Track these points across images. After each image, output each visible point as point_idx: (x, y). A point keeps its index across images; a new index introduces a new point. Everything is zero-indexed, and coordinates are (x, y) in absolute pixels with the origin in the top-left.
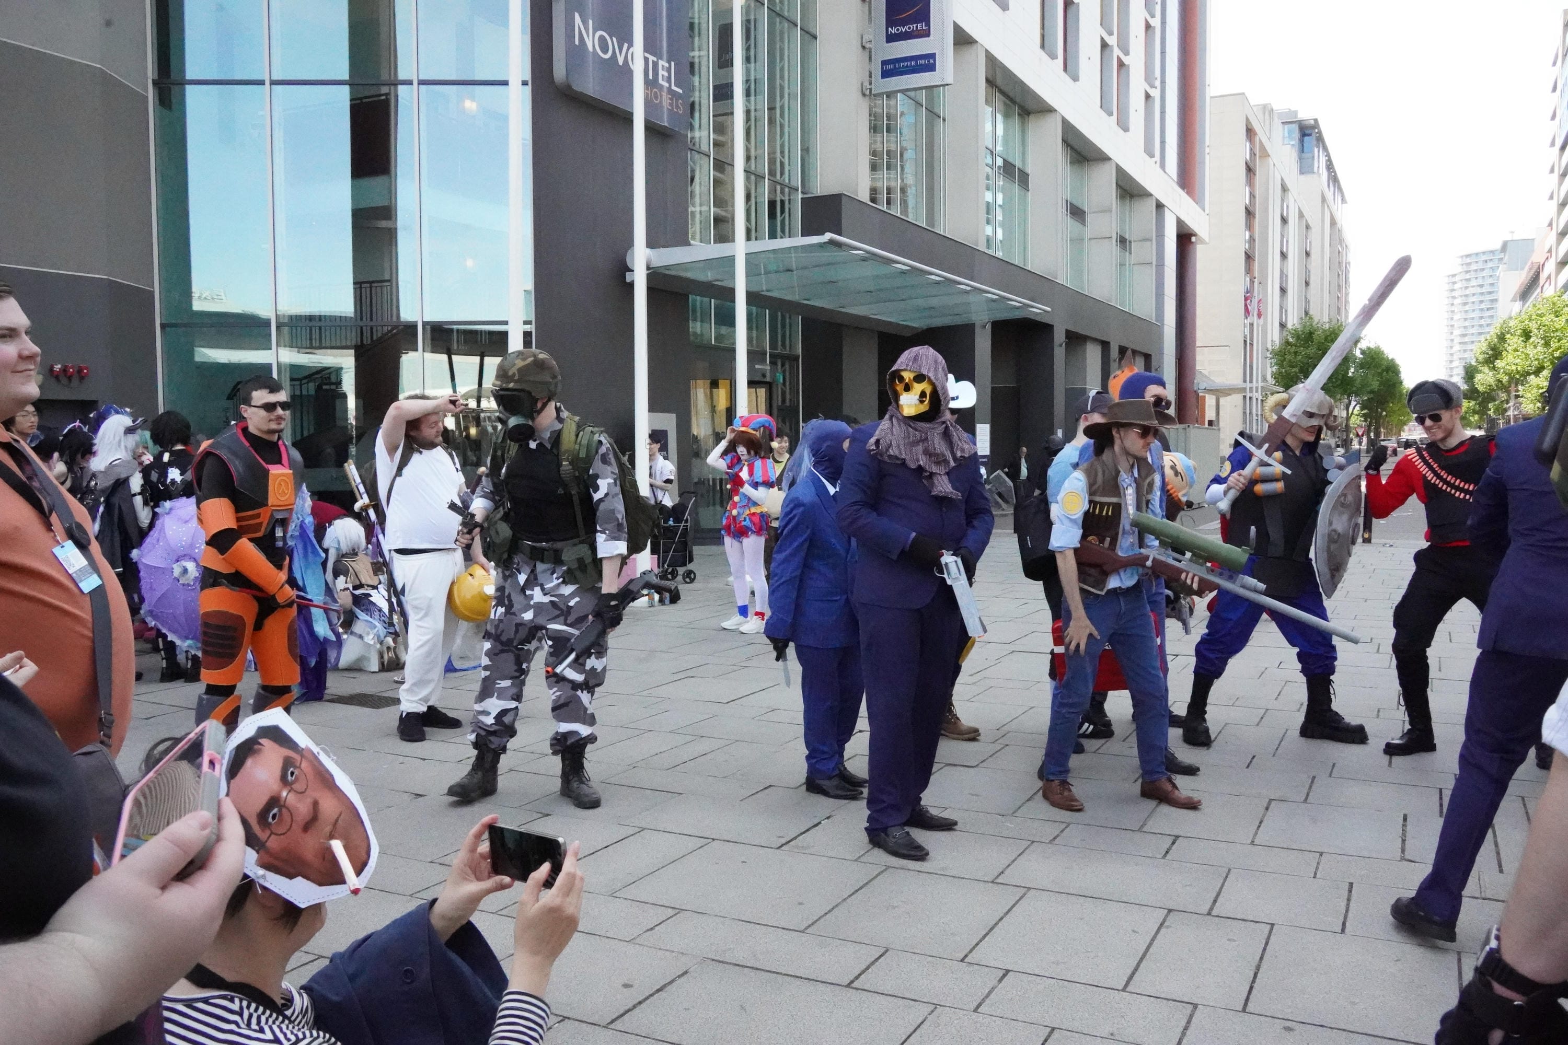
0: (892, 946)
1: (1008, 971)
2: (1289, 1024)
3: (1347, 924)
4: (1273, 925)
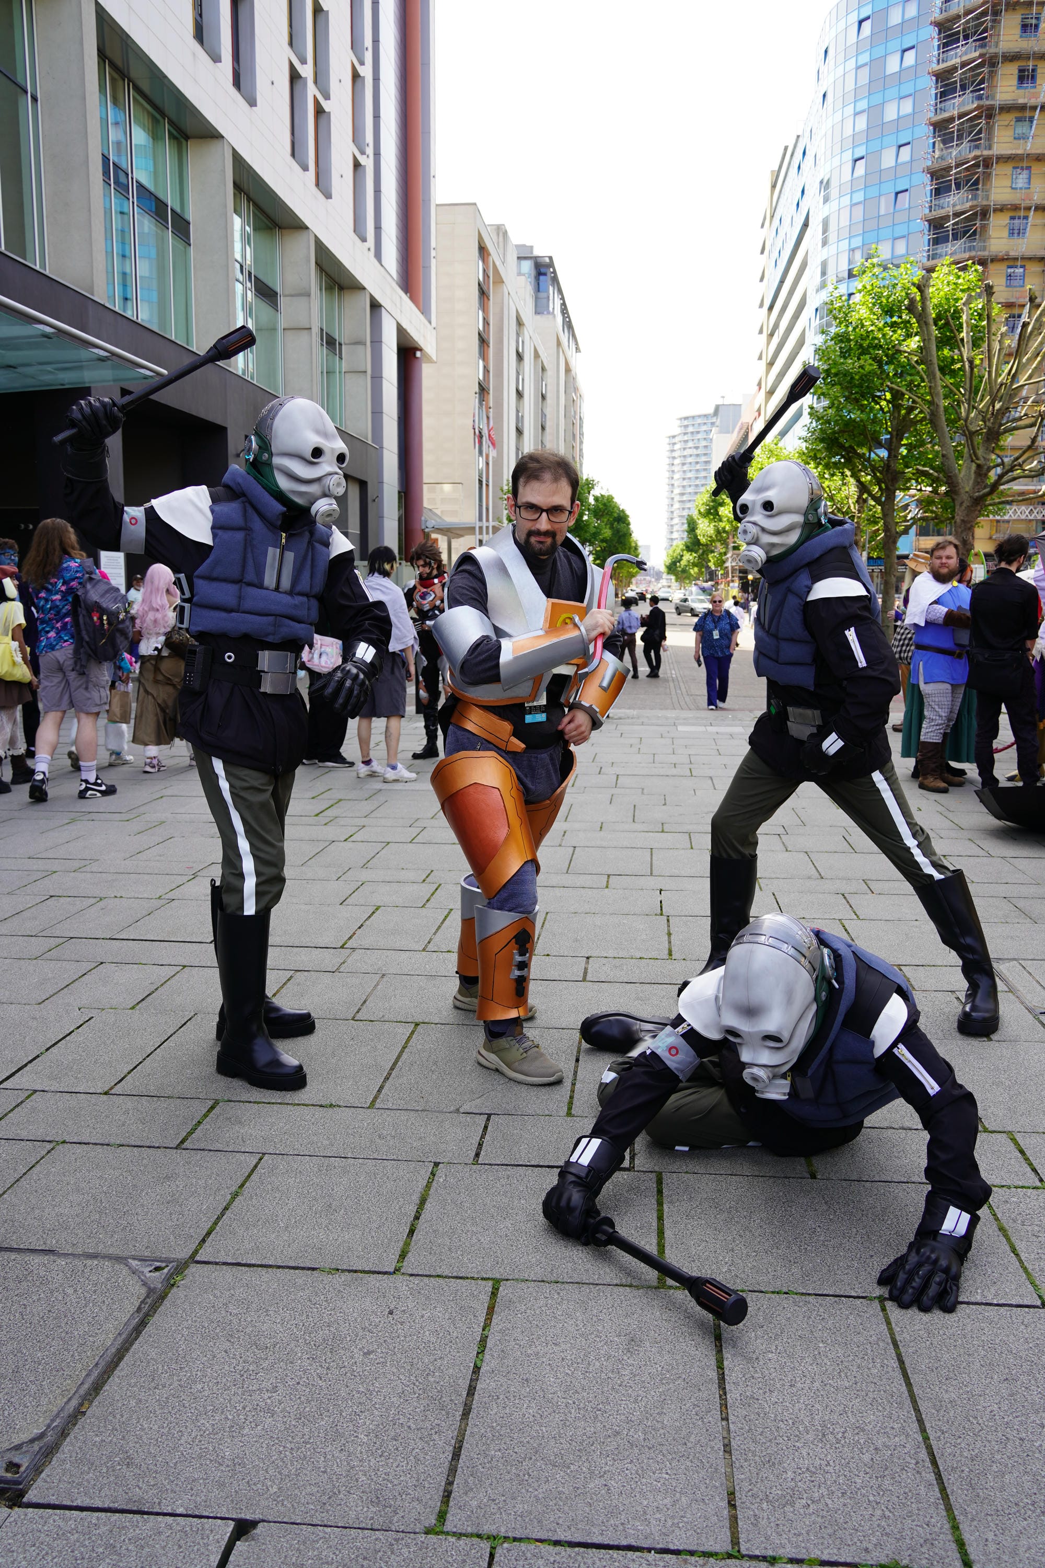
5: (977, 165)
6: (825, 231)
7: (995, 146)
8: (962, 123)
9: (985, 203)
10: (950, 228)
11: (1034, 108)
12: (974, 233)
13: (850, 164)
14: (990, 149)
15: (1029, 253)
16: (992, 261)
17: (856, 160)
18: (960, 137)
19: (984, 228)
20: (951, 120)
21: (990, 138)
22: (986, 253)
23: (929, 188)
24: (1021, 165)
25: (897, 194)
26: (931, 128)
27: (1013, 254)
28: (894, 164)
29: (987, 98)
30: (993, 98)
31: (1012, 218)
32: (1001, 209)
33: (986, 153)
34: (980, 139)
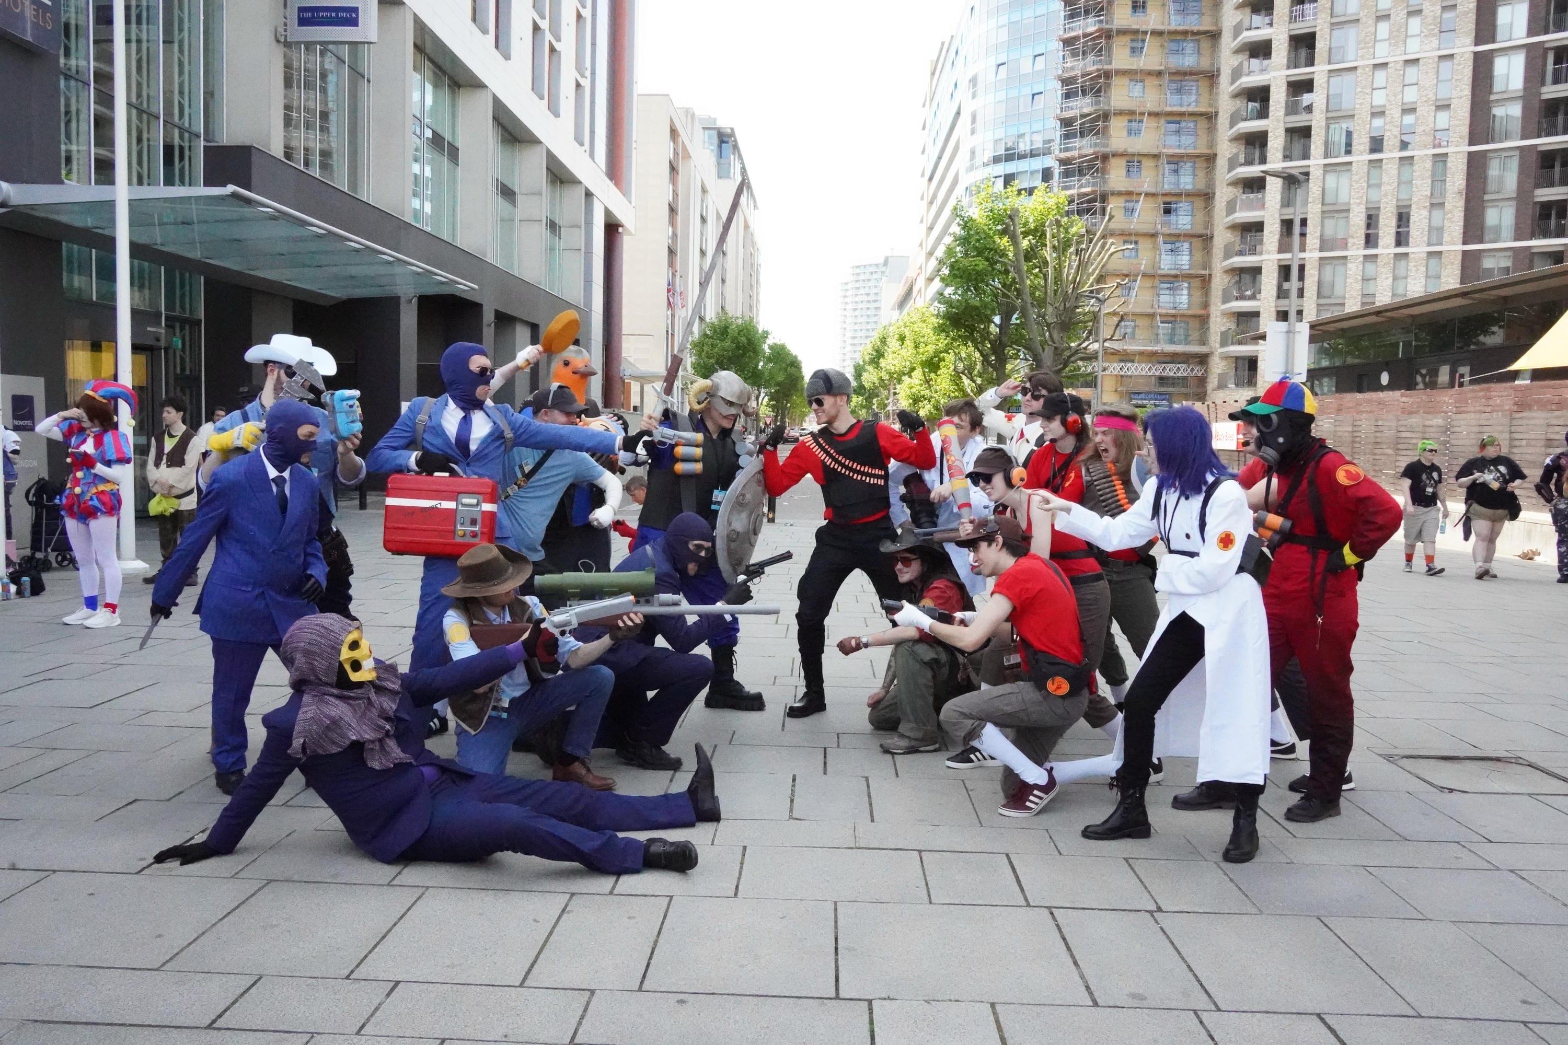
0: (266, 972)
1: (397, 983)
2: (682, 996)
3: (740, 887)
4: (671, 897)
5: (1099, 76)
6: (974, 121)
7: (1114, 62)
8: (1087, 42)
9: (1106, 108)
10: (1078, 127)
11: (1145, 33)
12: (1097, 133)
13: (994, 68)
14: (1110, 63)
15: (1145, 151)
16: (1113, 155)
17: (999, 65)
18: (1084, 53)
19: (1106, 128)
20: (1076, 38)
21: (1110, 55)
22: (1108, 150)
23: (1060, 92)
24: (1133, 77)
25: (1034, 95)
26: (1061, 43)
27: (1130, 150)
28: (1030, 71)
29: (1107, 23)
30: (1112, 23)
31: (1130, 121)
32: (1120, 113)
33: (1106, 67)
34: (1101, 55)
